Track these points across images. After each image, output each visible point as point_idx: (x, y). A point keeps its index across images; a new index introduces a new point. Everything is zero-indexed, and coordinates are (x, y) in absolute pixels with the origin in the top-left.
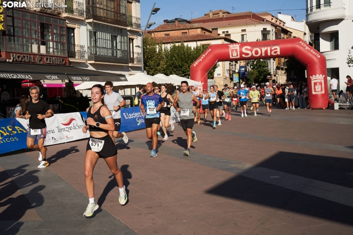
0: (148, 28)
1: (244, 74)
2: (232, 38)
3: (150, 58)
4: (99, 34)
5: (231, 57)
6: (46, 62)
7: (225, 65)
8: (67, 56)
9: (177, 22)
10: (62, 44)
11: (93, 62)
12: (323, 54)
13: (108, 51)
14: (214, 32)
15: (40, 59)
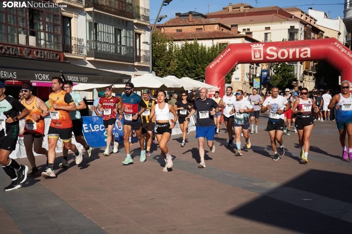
0: (159, 21)
1: (266, 79)
2: (254, 37)
3: (159, 57)
4: (100, 27)
5: (253, 59)
6: (35, 56)
7: (244, 68)
8: (61, 50)
9: (190, 16)
10: (56, 36)
11: (93, 59)
13: (111, 46)
14: (233, 29)
15: (28, 52)
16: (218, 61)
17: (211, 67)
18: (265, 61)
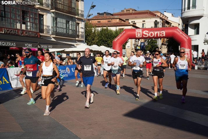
0: (88, 17)
1: (143, 47)
2: (137, 25)
3: (89, 35)
4: (58, 19)
6: (25, 34)
7: (132, 41)
8: (38, 31)
9: (105, 14)
10: (36, 24)
11: (55, 36)
12: (190, 37)
13: (64, 30)
14: (126, 21)
15: (21, 32)
16: (119, 38)
17: (115, 41)
18: (142, 38)
